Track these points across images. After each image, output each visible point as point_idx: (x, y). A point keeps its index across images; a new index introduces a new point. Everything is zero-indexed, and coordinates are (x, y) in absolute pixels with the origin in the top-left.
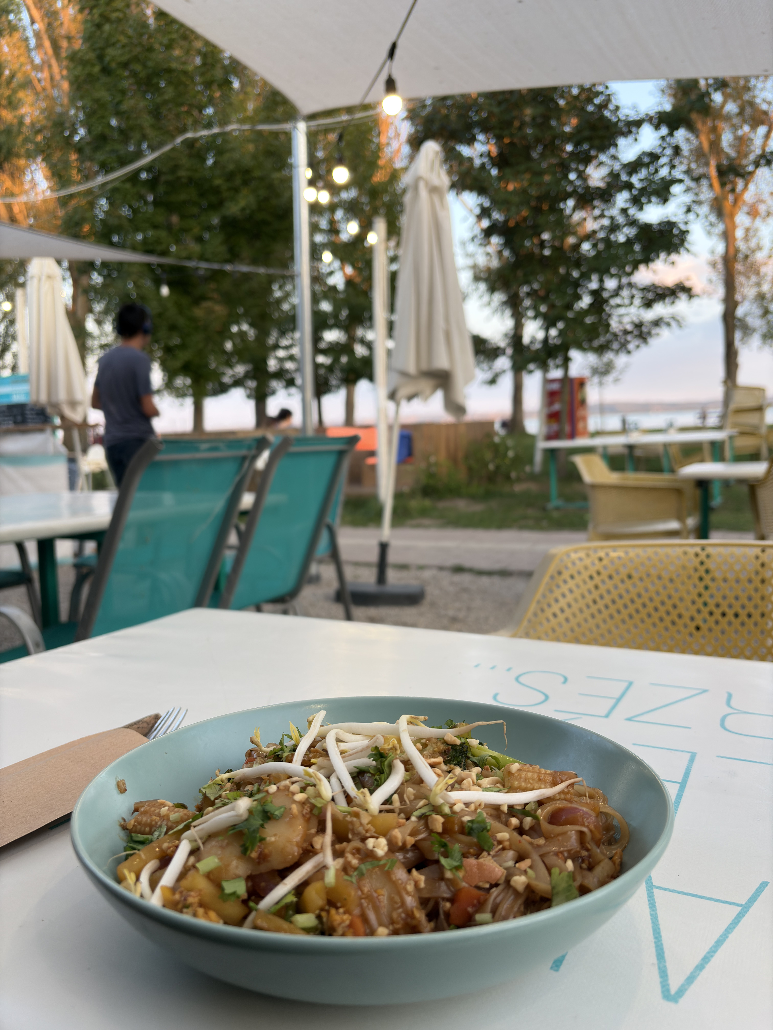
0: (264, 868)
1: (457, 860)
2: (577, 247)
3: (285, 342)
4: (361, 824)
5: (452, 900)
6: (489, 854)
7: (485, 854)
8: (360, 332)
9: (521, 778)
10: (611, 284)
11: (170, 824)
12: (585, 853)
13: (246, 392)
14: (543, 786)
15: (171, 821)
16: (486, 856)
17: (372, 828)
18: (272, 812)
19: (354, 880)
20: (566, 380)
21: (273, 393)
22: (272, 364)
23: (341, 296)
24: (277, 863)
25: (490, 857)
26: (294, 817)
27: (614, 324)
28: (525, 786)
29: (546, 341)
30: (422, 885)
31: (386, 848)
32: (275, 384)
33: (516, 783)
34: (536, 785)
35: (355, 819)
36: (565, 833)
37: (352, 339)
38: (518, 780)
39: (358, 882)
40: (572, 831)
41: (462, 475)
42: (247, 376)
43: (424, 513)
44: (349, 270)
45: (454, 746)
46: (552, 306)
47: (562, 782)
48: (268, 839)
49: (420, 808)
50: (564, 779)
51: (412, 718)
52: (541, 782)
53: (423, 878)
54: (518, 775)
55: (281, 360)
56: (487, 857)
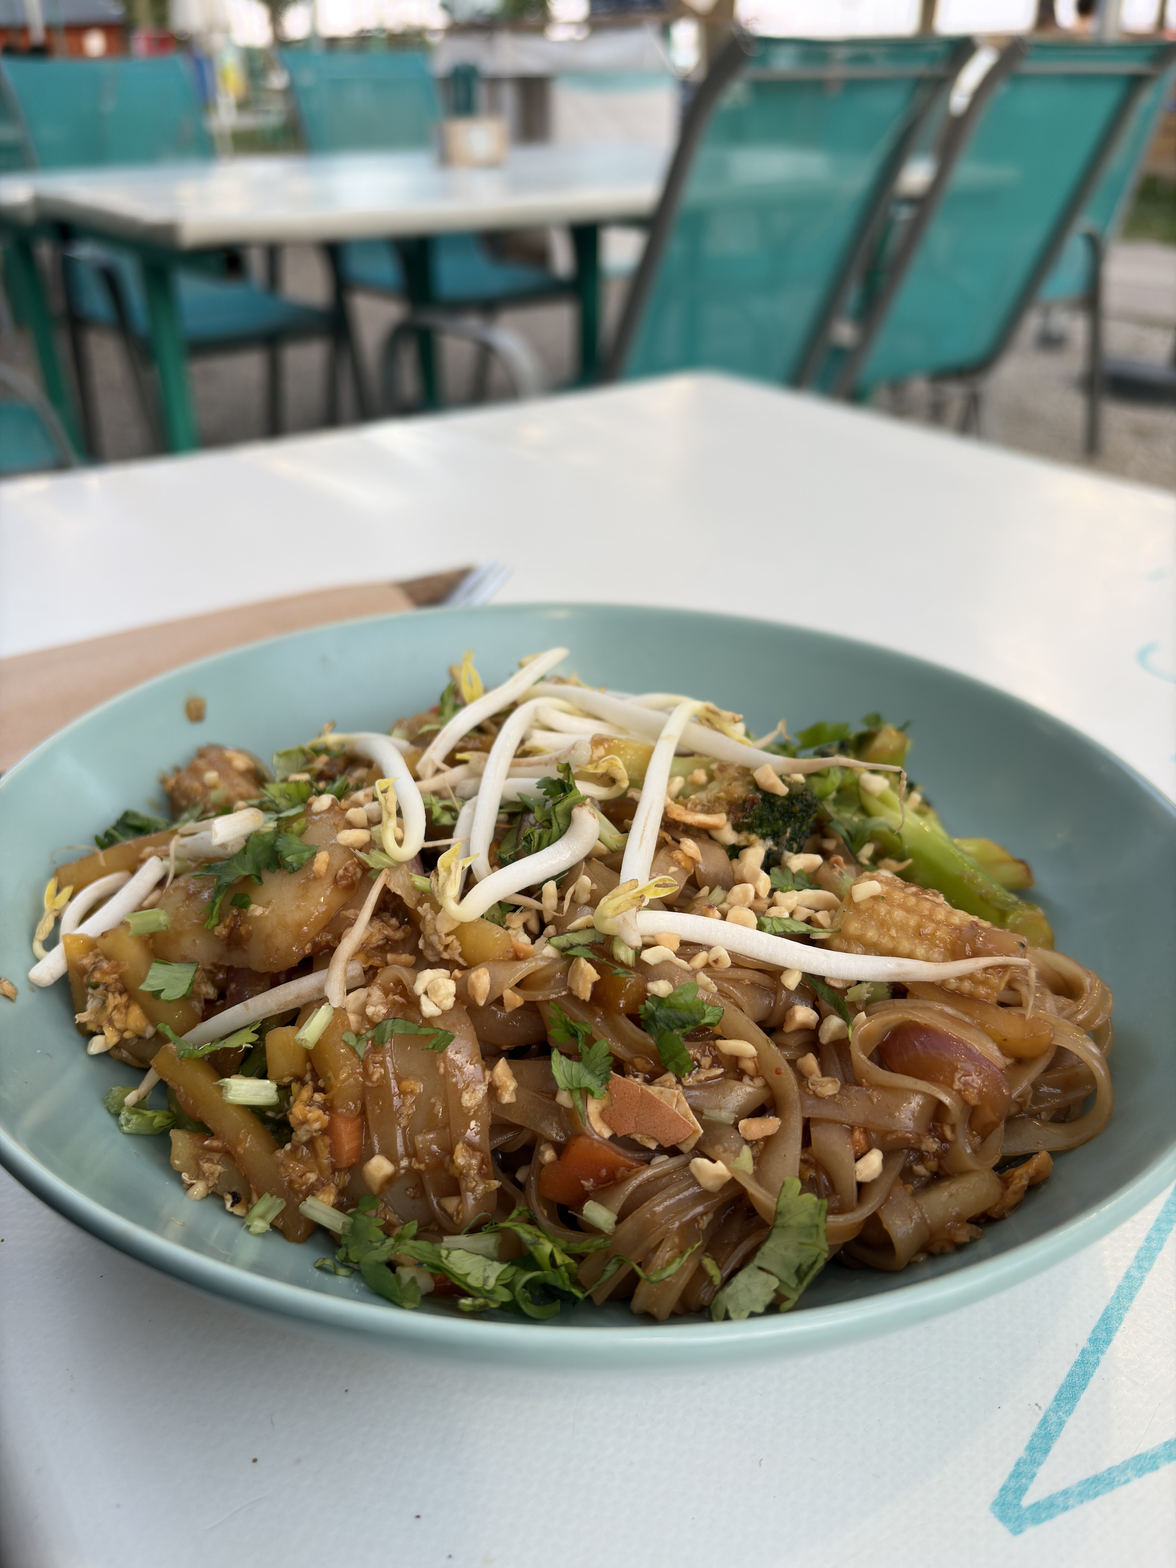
1: (598, 1073)
4: (436, 930)
5: (560, 1149)
6: (679, 1081)
7: (670, 1077)
9: (872, 917)
12: (931, 1145)
14: (920, 953)
16: (669, 1083)
17: (456, 944)
18: (287, 853)
19: (361, 1047)
24: (257, 959)
25: (678, 1089)
26: (315, 878)
28: (875, 939)
30: (507, 1097)
31: (449, 1003)
35: (429, 916)
36: (895, 1090)
38: (862, 920)
39: (367, 1055)
40: (914, 1092)
45: (769, 797)
47: (980, 955)
48: (254, 907)
49: (576, 931)
50: (984, 951)
51: (708, 710)
52: (920, 941)
53: (514, 1081)
54: (868, 909)
56: (671, 1086)
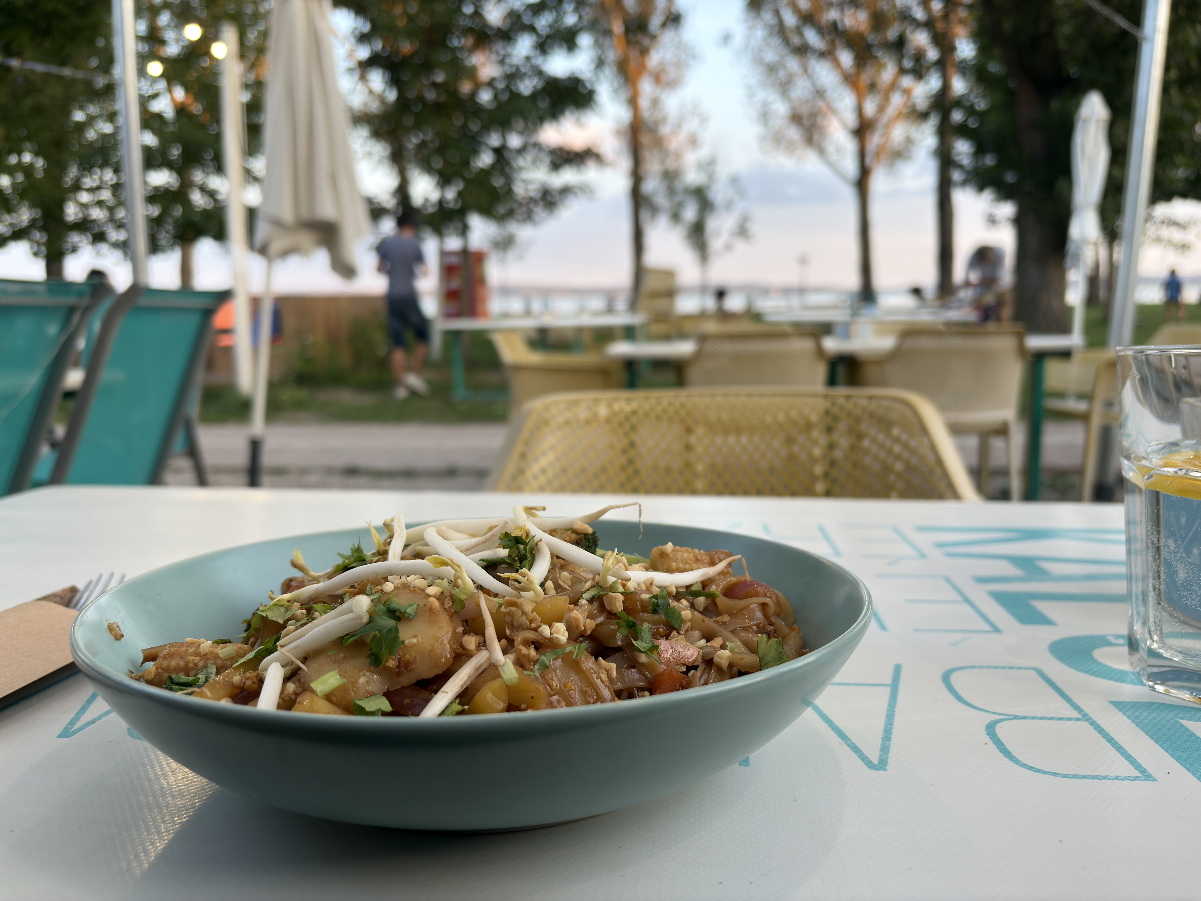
0: (406, 680)
1: (649, 641)
2: (473, 95)
3: (88, 182)
4: (524, 613)
5: (649, 689)
6: (679, 633)
7: (675, 633)
8: (198, 176)
9: (677, 559)
10: (515, 141)
11: (219, 662)
12: (771, 627)
13: (31, 248)
14: (702, 566)
15: (221, 658)
16: (676, 636)
17: (537, 617)
18: (403, 610)
19: (537, 674)
20: (465, 252)
21: (74, 250)
22: (71, 212)
23: (171, 129)
24: (424, 671)
25: (681, 637)
26: (435, 613)
27: (519, 190)
29: (441, 203)
30: (615, 674)
31: (567, 634)
32: (75, 238)
33: (674, 564)
34: (694, 566)
35: (514, 609)
36: (748, 607)
37: (186, 185)
38: (675, 561)
39: (543, 677)
40: (753, 603)
41: (345, 359)
42: (33, 224)
43: (299, 406)
44: (179, 94)
45: (586, 535)
46: (446, 162)
47: (721, 561)
48: (407, 642)
49: (587, 591)
50: (722, 558)
52: (698, 562)
53: (614, 665)
54: (674, 556)
55: (84, 206)
56: (678, 637)
